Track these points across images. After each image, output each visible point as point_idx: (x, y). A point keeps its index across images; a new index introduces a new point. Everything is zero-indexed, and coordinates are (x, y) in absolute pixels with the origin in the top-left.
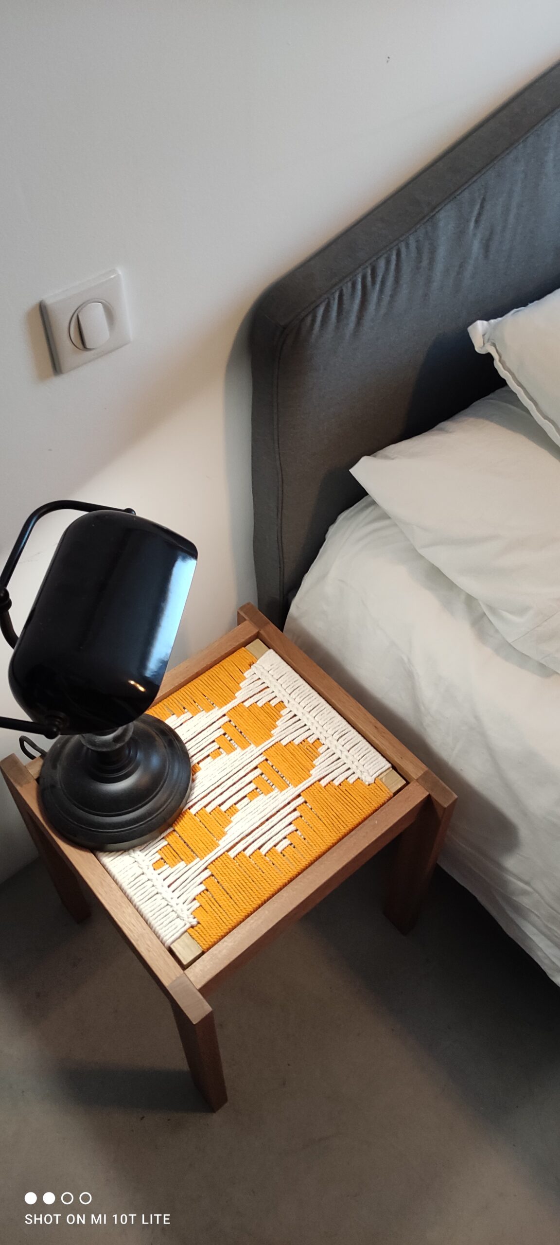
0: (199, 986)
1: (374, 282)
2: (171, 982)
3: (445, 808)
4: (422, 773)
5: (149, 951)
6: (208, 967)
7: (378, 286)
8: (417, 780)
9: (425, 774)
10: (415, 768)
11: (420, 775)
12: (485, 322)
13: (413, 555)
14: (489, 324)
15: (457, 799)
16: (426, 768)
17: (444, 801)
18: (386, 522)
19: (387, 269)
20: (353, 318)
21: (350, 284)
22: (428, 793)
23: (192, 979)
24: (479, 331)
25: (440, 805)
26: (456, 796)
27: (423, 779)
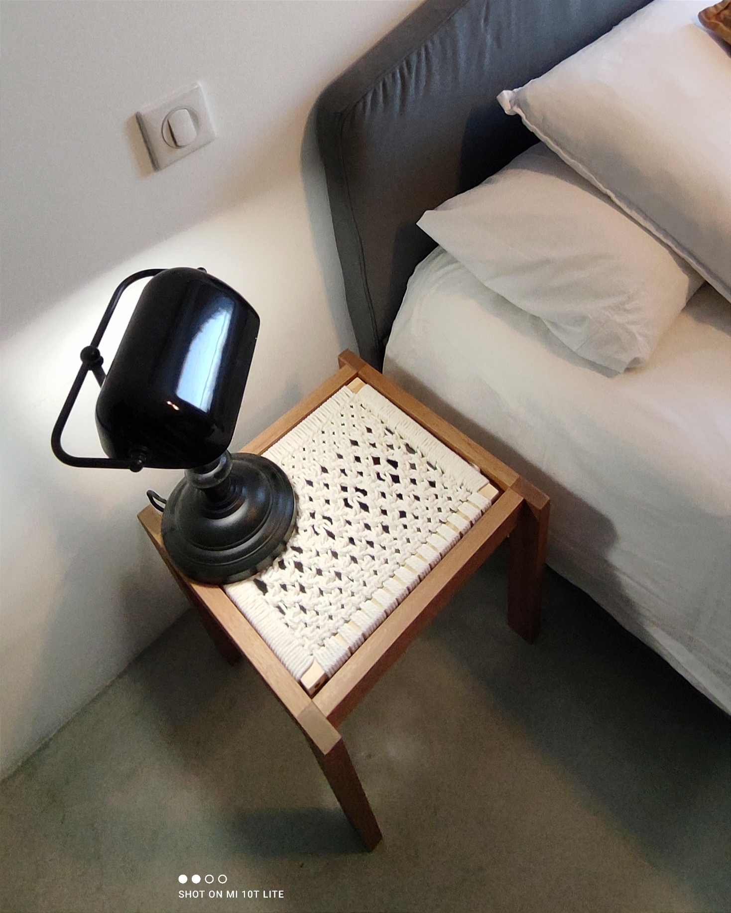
0: (327, 714)
1: (410, 72)
2: (300, 712)
3: (540, 511)
4: (515, 480)
5: (278, 682)
6: (335, 692)
7: (413, 75)
8: (512, 488)
9: (518, 480)
10: (508, 477)
11: (513, 482)
12: (510, 92)
13: (480, 289)
14: (514, 92)
15: (549, 500)
16: (517, 476)
17: (538, 504)
18: (455, 265)
19: (419, 61)
20: (397, 101)
21: (390, 75)
22: (522, 499)
23: (320, 707)
24: (506, 98)
25: (536, 509)
26: (548, 498)
27: (517, 486)
